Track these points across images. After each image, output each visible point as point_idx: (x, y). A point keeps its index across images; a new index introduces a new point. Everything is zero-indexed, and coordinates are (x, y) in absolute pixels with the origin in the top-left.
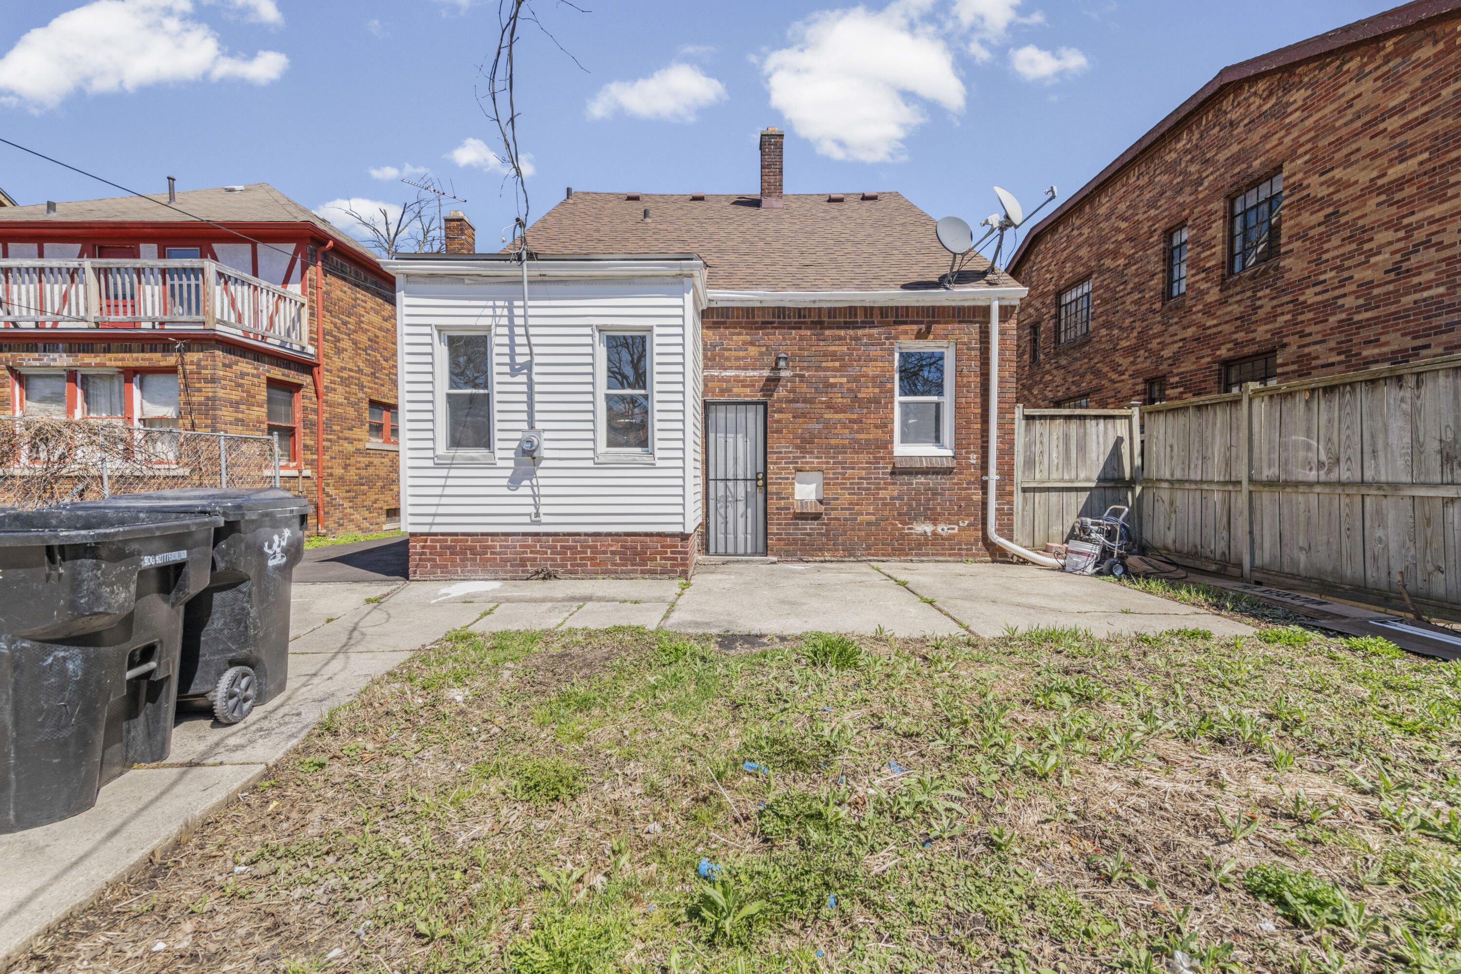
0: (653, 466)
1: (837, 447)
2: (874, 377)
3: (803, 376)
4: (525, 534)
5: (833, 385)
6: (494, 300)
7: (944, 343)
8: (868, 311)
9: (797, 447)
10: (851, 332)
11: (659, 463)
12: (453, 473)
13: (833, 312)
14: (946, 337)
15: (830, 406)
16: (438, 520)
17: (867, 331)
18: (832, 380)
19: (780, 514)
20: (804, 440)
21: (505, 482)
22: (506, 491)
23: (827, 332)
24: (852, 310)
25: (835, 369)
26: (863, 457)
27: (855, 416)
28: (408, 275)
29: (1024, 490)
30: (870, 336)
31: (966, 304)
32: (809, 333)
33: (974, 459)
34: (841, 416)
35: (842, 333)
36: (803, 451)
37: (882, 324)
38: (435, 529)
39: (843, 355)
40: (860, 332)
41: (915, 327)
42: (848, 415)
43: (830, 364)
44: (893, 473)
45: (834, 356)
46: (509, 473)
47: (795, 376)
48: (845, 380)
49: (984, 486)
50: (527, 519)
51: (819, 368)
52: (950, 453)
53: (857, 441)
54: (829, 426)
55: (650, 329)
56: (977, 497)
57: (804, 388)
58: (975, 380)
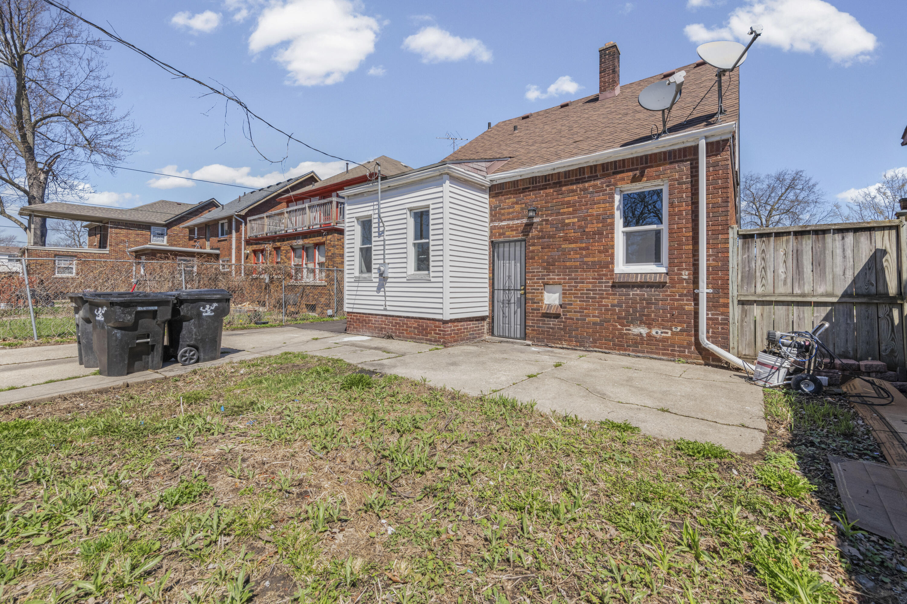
0: (429, 281)
1: (570, 268)
2: (598, 215)
3: (548, 220)
4: (382, 315)
5: (568, 224)
6: (373, 202)
7: (659, 182)
8: (593, 168)
9: (545, 268)
10: (580, 186)
11: (433, 280)
12: (360, 284)
13: (567, 174)
14: (658, 177)
15: (566, 239)
16: (355, 306)
17: (592, 183)
18: (567, 221)
19: (533, 313)
20: (549, 264)
21: (375, 289)
22: (375, 293)
23: (564, 188)
24: (581, 170)
25: (569, 213)
26: (590, 274)
27: (584, 245)
28: (348, 196)
29: (742, 303)
30: (595, 186)
31: (676, 147)
32: (552, 190)
33: (685, 275)
34: (573, 246)
35: (574, 187)
36: (549, 271)
37: (603, 176)
38: (355, 311)
39: (575, 202)
40: (587, 185)
41: (631, 174)
42: (579, 245)
43: (566, 210)
44: (613, 286)
45: (568, 204)
46: (377, 284)
47: (542, 221)
48: (576, 220)
49: (696, 299)
50: (382, 308)
51: (559, 214)
52: (663, 270)
53: (586, 263)
54: (565, 252)
55: (428, 206)
56: (690, 307)
57: (548, 228)
58: (685, 209)
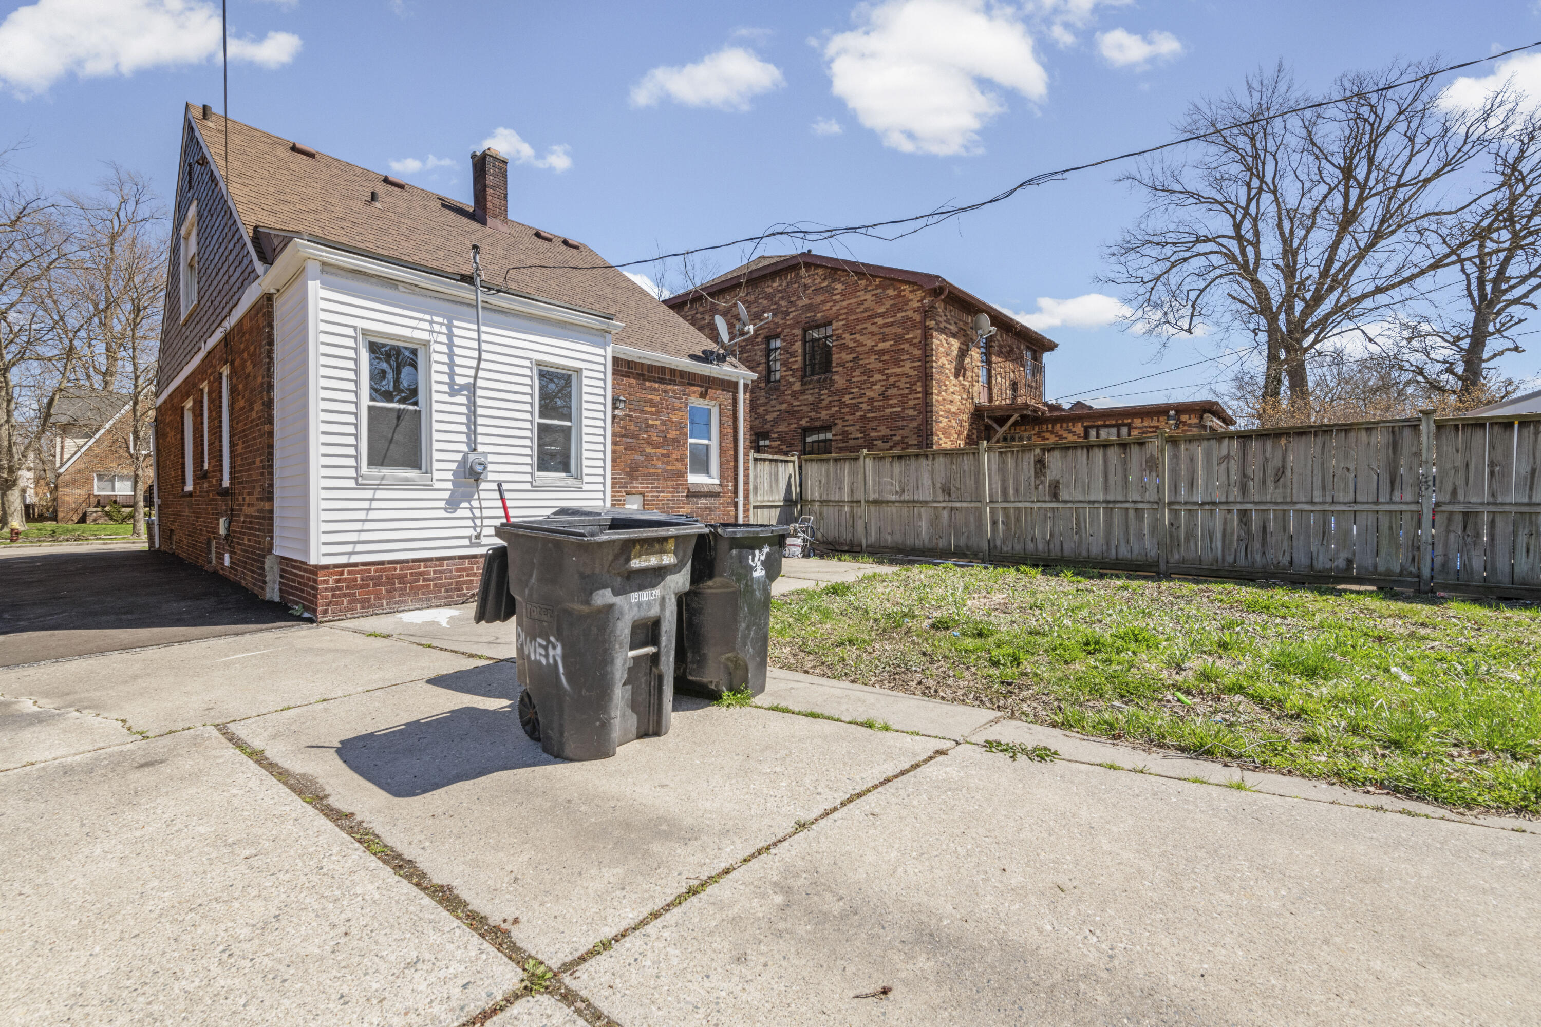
0: (580, 490)
1: (653, 475)
2: (677, 423)
3: (631, 416)
4: (461, 557)
5: (651, 426)
6: (432, 314)
7: (712, 403)
8: (673, 371)
9: (627, 474)
10: (662, 386)
11: (586, 487)
12: (380, 494)
13: (651, 368)
14: (715, 399)
15: (649, 442)
16: (359, 548)
17: (672, 387)
18: (651, 422)
20: (632, 469)
21: (442, 504)
22: (443, 514)
23: (648, 384)
24: (662, 369)
25: (652, 414)
26: (670, 483)
27: (665, 452)
28: (324, 264)
29: (755, 507)
30: (674, 391)
32: (635, 381)
33: (730, 487)
34: (655, 451)
35: (656, 385)
36: (632, 478)
37: (682, 384)
38: (355, 559)
39: (658, 403)
40: (668, 387)
41: (699, 389)
42: (661, 451)
43: (649, 409)
44: (687, 496)
45: (651, 403)
46: (446, 495)
47: (626, 415)
48: (658, 423)
49: (736, 505)
50: (466, 542)
51: (642, 411)
52: (717, 482)
53: (666, 471)
54: (649, 458)
55: (578, 371)
56: (732, 513)
57: (632, 427)
58: (730, 431)
